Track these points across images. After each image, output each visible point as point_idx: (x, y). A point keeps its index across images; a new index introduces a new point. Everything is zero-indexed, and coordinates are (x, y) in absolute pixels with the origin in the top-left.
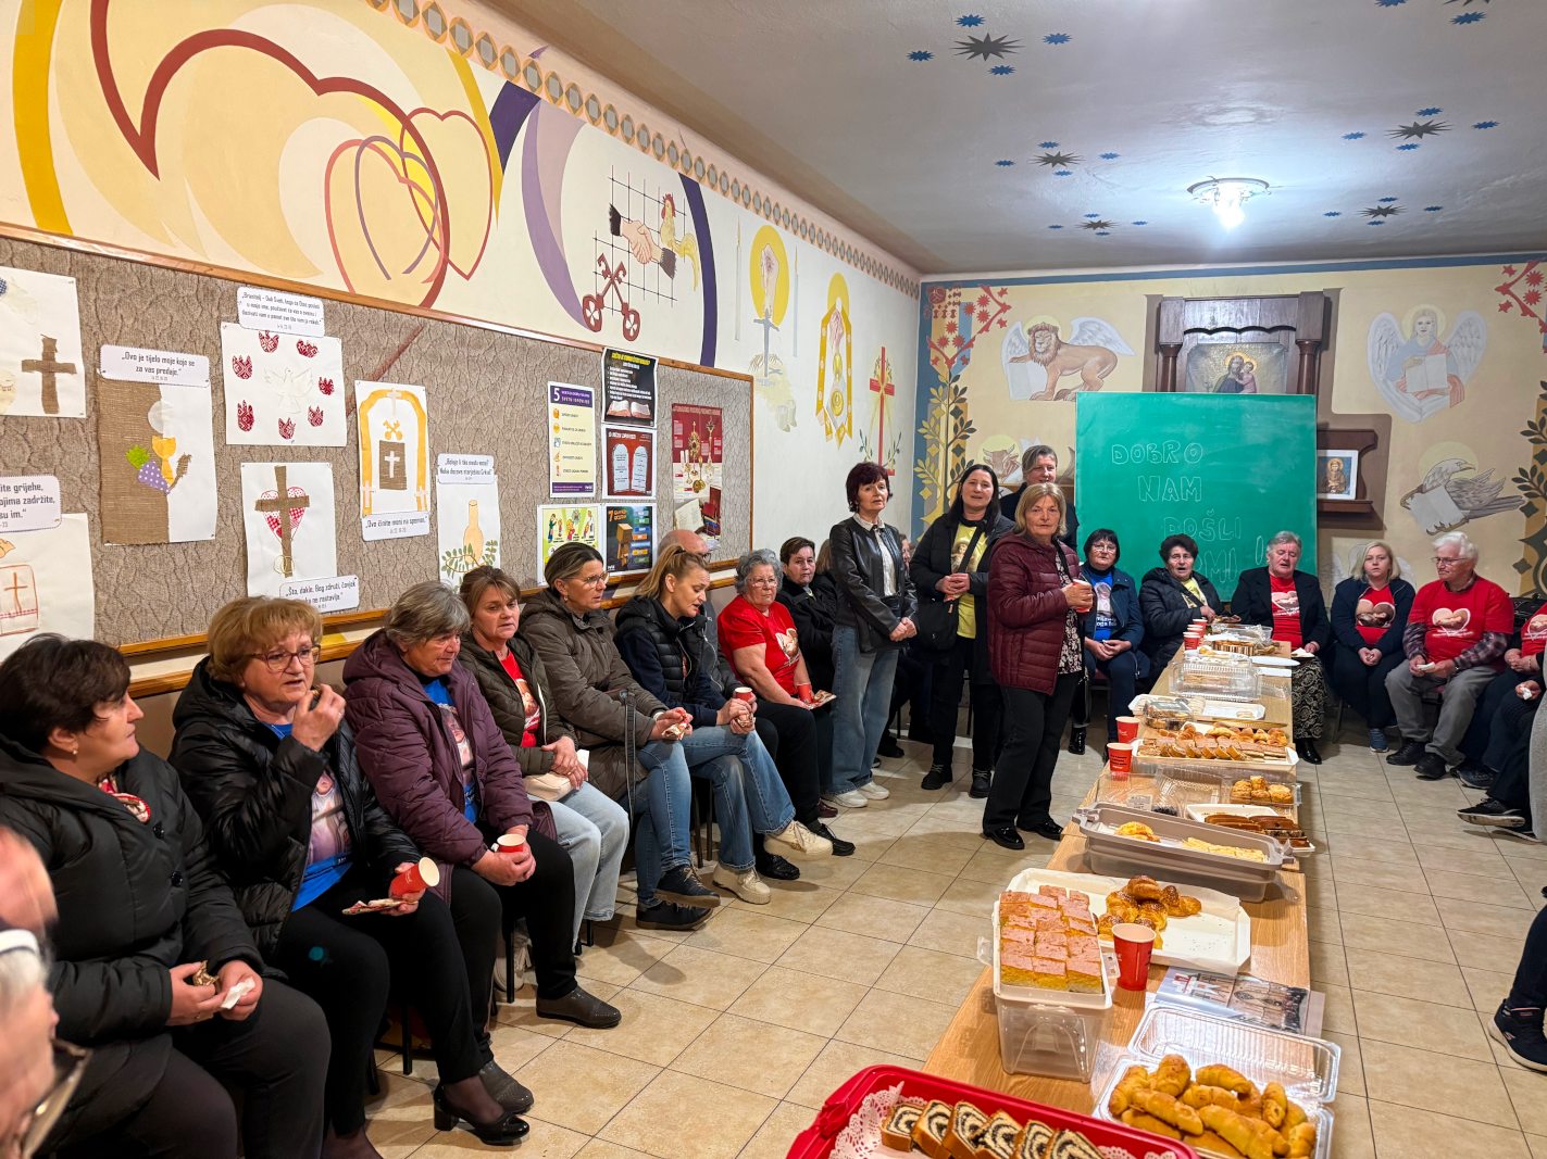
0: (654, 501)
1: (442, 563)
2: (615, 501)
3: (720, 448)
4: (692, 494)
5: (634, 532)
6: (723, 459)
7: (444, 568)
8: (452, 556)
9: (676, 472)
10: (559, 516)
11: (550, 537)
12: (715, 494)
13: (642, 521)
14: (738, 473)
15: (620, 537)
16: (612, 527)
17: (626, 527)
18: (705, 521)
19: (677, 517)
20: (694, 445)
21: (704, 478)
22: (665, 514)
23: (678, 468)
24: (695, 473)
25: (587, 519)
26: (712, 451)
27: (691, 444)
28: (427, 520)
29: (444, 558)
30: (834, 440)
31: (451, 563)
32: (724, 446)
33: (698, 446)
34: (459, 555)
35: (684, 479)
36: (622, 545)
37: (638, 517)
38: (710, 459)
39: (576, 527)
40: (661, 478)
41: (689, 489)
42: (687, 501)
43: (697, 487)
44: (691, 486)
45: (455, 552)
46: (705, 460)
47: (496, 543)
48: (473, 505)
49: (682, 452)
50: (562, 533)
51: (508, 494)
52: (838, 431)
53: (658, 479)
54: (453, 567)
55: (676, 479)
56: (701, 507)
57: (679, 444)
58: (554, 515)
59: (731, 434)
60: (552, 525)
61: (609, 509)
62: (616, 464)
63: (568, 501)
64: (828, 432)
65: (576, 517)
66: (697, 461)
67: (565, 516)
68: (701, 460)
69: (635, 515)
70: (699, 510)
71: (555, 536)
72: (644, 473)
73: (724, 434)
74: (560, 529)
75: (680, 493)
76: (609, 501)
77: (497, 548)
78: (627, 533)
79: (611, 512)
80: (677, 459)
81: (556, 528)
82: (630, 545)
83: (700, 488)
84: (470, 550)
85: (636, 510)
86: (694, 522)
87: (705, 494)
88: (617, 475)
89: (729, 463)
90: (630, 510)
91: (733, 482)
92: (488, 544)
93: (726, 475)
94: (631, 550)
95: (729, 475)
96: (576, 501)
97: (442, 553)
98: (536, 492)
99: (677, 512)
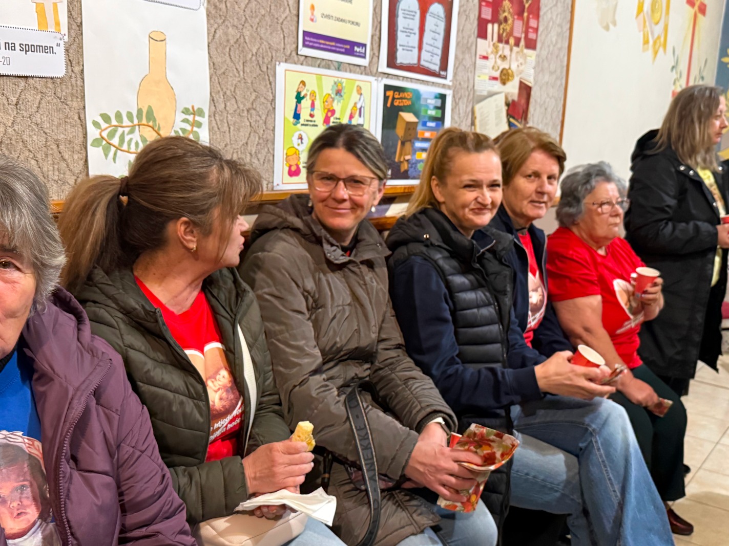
0: (449, 87)
1: (93, 133)
2: (397, 77)
3: (536, 30)
4: (497, 86)
5: (420, 128)
6: (539, 45)
7: (97, 143)
8: (114, 122)
9: (481, 51)
10: (311, 85)
11: (297, 116)
12: (525, 90)
13: (432, 113)
14: (552, 67)
15: (400, 131)
16: (390, 116)
17: (409, 117)
18: (510, 125)
19: (477, 114)
20: (506, 19)
21: (514, 67)
22: (462, 106)
23: (484, 46)
24: (504, 58)
25: (355, 97)
26: (527, 33)
27: (502, 17)
28: (60, 51)
29: (96, 124)
30: (650, 52)
31: (112, 135)
32: (541, 29)
33: (510, 22)
34: (126, 122)
35: (489, 63)
36: (403, 143)
37: (427, 106)
38: (522, 43)
39: (336, 106)
40: (460, 56)
41: (495, 79)
42: (491, 95)
43: (505, 77)
44: (497, 74)
45: (119, 116)
46: (517, 44)
47: (200, 112)
48: (158, 39)
49: (490, 26)
50: (315, 112)
51: (226, 34)
52: (655, 43)
53: (456, 57)
54: (115, 141)
55: (480, 62)
56: (507, 104)
57: (487, 14)
58: (303, 83)
59: (549, 15)
60: (299, 98)
61: (387, 88)
62: (401, 22)
63: (327, 64)
64: (646, 42)
65: (339, 92)
66: (507, 42)
67: (320, 87)
68: (512, 41)
69: (422, 102)
70: (504, 109)
71: (305, 115)
72: (440, 44)
73: (541, 13)
74: (313, 105)
75: (483, 82)
76: (388, 75)
77: (205, 120)
78: (411, 127)
79: (390, 93)
80: (482, 33)
81: (306, 104)
82: (413, 144)
83: (508, 79)
84: (150, 115)
85: (424, 96)
86: (497, 125)
87: (512, 89)
88: (401, 38)
89: (544, 53)
90: (417, 94)
91: (546, 78)
92: (186, 111)
93: (539, 67)
94: (415, 151)
95: (542, 70)
96: (339, 66)
97: (92, 115)
98: (276, 40)
99: (477, 107)
